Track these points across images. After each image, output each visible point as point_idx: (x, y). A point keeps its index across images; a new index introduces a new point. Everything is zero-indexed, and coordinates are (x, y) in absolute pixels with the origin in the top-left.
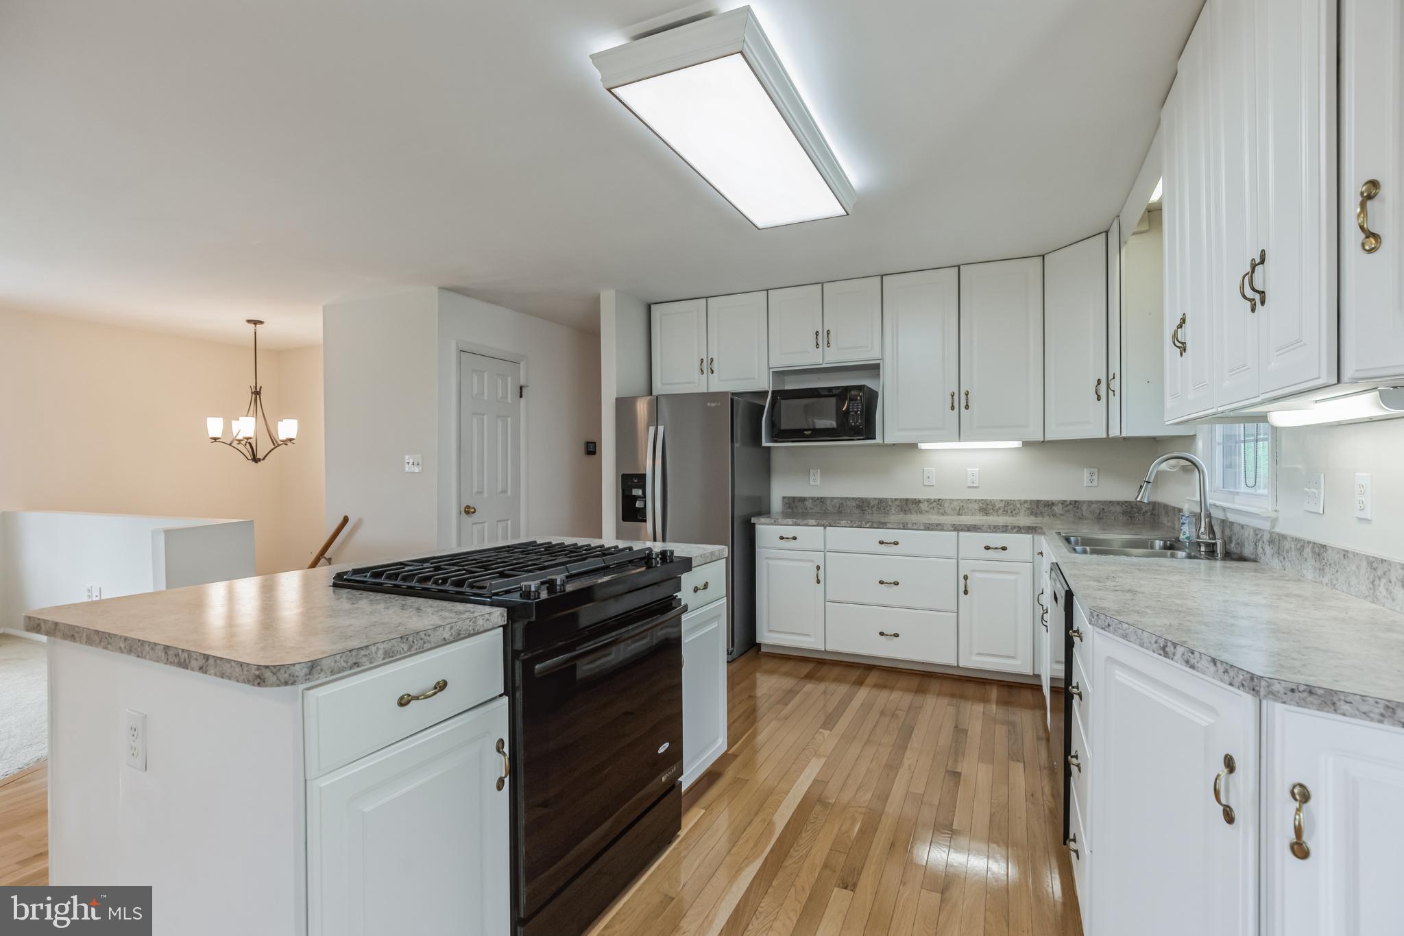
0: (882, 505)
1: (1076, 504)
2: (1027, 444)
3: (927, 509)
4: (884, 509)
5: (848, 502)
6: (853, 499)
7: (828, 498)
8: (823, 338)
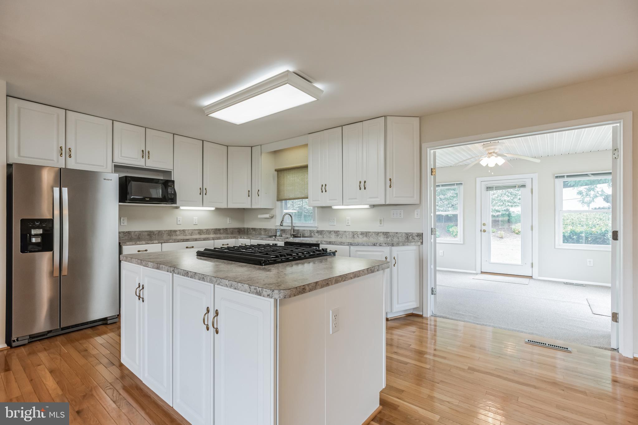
0: (160, 233)
1: (226, 229)
2: (217, 209)
3: (179, 234)
4: (161, 235)
5: (143, 233)
6: (146, 231)
7: (132, 231)
8: (145, 154)
